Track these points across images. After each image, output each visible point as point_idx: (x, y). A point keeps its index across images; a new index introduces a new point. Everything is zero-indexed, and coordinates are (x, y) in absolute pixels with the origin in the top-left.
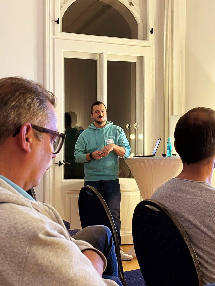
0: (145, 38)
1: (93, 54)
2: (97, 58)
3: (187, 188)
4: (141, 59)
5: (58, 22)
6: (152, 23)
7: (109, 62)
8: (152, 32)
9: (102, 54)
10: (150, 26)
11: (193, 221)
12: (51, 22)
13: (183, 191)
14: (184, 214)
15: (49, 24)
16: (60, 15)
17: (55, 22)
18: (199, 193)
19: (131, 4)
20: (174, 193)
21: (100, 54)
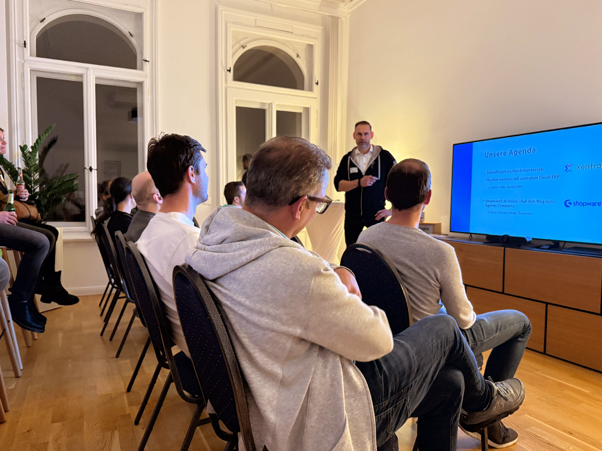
0: (311, 89)
1: (263, 104)
2: (266, 107)
3: (401, 233)
4: (307, 110)
5: (230, 71)
6: (317, 75)
7: (278, 112)
8: (317, 84)
9: (271, 103)
10: (315, 78)
11: (409, 264)
12: (223, 71)
13: (397, 236)
14: (399, 257)
15: (222, 73)
16: (231, 64)
17: (228, 70)
18: (414, 239)
19: (298, 56)
20: (387, 237)
21: (269, 104)
